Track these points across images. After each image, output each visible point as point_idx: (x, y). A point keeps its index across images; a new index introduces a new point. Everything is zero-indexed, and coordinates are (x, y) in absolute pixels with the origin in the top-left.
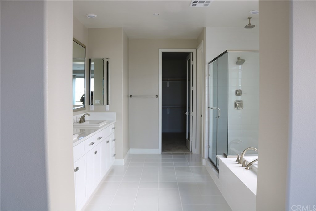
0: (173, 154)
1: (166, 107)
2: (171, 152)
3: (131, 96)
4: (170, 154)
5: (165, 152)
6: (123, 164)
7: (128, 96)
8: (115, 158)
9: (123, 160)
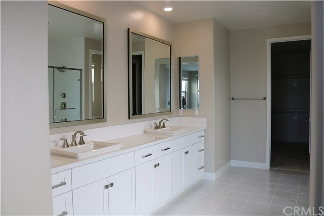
0: (285, 172)
1: (293, 111)
2: (283, 169)
3: (233, 99)
4: (281, 172)
5: (275, 169)
6: (214, 179)
7: (229, 99)
8: (205, 171)
9: (214, 174)
